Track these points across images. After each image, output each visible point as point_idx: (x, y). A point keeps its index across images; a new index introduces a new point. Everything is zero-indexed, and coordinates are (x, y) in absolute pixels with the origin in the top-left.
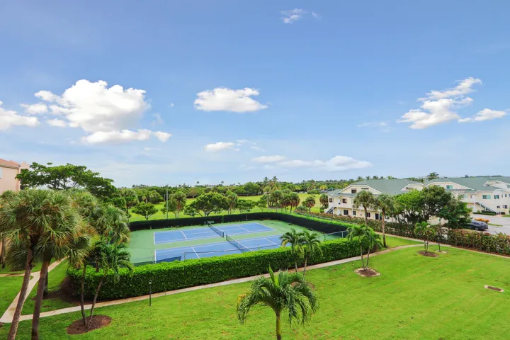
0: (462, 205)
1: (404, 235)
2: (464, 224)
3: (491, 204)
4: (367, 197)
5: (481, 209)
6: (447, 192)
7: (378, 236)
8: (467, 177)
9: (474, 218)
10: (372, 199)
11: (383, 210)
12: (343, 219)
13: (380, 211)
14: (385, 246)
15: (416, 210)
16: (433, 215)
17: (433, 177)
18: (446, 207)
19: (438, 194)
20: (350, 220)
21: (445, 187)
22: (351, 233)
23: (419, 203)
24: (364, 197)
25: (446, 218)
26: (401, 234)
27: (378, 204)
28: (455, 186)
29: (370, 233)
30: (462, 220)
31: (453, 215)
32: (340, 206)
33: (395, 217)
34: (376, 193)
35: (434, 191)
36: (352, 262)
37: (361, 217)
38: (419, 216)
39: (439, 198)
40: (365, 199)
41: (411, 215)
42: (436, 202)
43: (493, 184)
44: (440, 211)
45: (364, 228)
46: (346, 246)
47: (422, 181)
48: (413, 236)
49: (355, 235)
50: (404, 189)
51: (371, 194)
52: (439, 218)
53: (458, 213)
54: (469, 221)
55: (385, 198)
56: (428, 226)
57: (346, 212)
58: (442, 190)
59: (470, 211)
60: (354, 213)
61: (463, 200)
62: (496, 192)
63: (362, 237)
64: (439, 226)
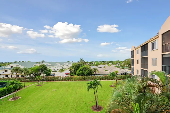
0: (50, 70)
1: (32, 81)
2: (50, 75)
3: (56, 69)
4: (18, 69)
5: (54, 70)
6: (46, 66)
7: (21, 83)
8: (52, 62)
9: (52, 73)
10: (20, 70)
11: (25, 73)
12: (5, 79)
13: (23, 74)
14: (24, 86)
15: (37, 72)
16: (42, 73)
17: (43, 62)
18: (46, 70)
19: (44, 67)
20: (9, 79)
21: (46, 65)
22: (8, 85)
23: (38, 70)
24: (16, 69)
25: (46, 74)
26: (31, 81)
27: (22, 71)
28: (49, 64)
29: (17, 83)
30: (49, 74)
31: (47, 73)
32: (3, 74)
33: (29, 75)
34: (22, 67)
35: (43, 66)
36: (8, 97)
37: (14, 77)
38: (37, 74)
39: (44, 68)
40: (17, 70)
41: (35, 74)
42: (43, 69)
43: (57, 64)
44: (44, 72)
45: (15, 82)
46: (5, 91)
47: (40, 63)
48: (35, 81)
49: (10, 85)
50: (34, 66)
51: (20, 68)
52: (43, 74)
53: (48, 72)
54: (51, 74)
55: (26, 69)
56: (40, 77)
57: (7, 76)
58: (45, 66)
59: (51, 71)
60: (11, 76)
61: (50, 68)
62: (57, 66)
63: (13, 85)
64: (43, 76)
